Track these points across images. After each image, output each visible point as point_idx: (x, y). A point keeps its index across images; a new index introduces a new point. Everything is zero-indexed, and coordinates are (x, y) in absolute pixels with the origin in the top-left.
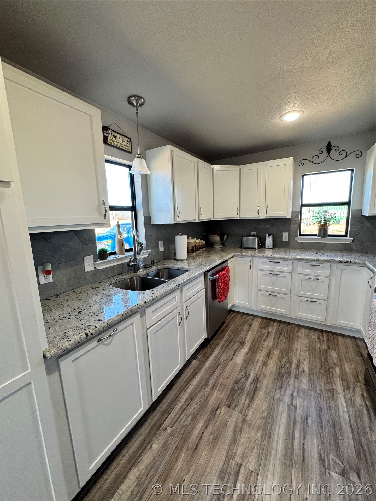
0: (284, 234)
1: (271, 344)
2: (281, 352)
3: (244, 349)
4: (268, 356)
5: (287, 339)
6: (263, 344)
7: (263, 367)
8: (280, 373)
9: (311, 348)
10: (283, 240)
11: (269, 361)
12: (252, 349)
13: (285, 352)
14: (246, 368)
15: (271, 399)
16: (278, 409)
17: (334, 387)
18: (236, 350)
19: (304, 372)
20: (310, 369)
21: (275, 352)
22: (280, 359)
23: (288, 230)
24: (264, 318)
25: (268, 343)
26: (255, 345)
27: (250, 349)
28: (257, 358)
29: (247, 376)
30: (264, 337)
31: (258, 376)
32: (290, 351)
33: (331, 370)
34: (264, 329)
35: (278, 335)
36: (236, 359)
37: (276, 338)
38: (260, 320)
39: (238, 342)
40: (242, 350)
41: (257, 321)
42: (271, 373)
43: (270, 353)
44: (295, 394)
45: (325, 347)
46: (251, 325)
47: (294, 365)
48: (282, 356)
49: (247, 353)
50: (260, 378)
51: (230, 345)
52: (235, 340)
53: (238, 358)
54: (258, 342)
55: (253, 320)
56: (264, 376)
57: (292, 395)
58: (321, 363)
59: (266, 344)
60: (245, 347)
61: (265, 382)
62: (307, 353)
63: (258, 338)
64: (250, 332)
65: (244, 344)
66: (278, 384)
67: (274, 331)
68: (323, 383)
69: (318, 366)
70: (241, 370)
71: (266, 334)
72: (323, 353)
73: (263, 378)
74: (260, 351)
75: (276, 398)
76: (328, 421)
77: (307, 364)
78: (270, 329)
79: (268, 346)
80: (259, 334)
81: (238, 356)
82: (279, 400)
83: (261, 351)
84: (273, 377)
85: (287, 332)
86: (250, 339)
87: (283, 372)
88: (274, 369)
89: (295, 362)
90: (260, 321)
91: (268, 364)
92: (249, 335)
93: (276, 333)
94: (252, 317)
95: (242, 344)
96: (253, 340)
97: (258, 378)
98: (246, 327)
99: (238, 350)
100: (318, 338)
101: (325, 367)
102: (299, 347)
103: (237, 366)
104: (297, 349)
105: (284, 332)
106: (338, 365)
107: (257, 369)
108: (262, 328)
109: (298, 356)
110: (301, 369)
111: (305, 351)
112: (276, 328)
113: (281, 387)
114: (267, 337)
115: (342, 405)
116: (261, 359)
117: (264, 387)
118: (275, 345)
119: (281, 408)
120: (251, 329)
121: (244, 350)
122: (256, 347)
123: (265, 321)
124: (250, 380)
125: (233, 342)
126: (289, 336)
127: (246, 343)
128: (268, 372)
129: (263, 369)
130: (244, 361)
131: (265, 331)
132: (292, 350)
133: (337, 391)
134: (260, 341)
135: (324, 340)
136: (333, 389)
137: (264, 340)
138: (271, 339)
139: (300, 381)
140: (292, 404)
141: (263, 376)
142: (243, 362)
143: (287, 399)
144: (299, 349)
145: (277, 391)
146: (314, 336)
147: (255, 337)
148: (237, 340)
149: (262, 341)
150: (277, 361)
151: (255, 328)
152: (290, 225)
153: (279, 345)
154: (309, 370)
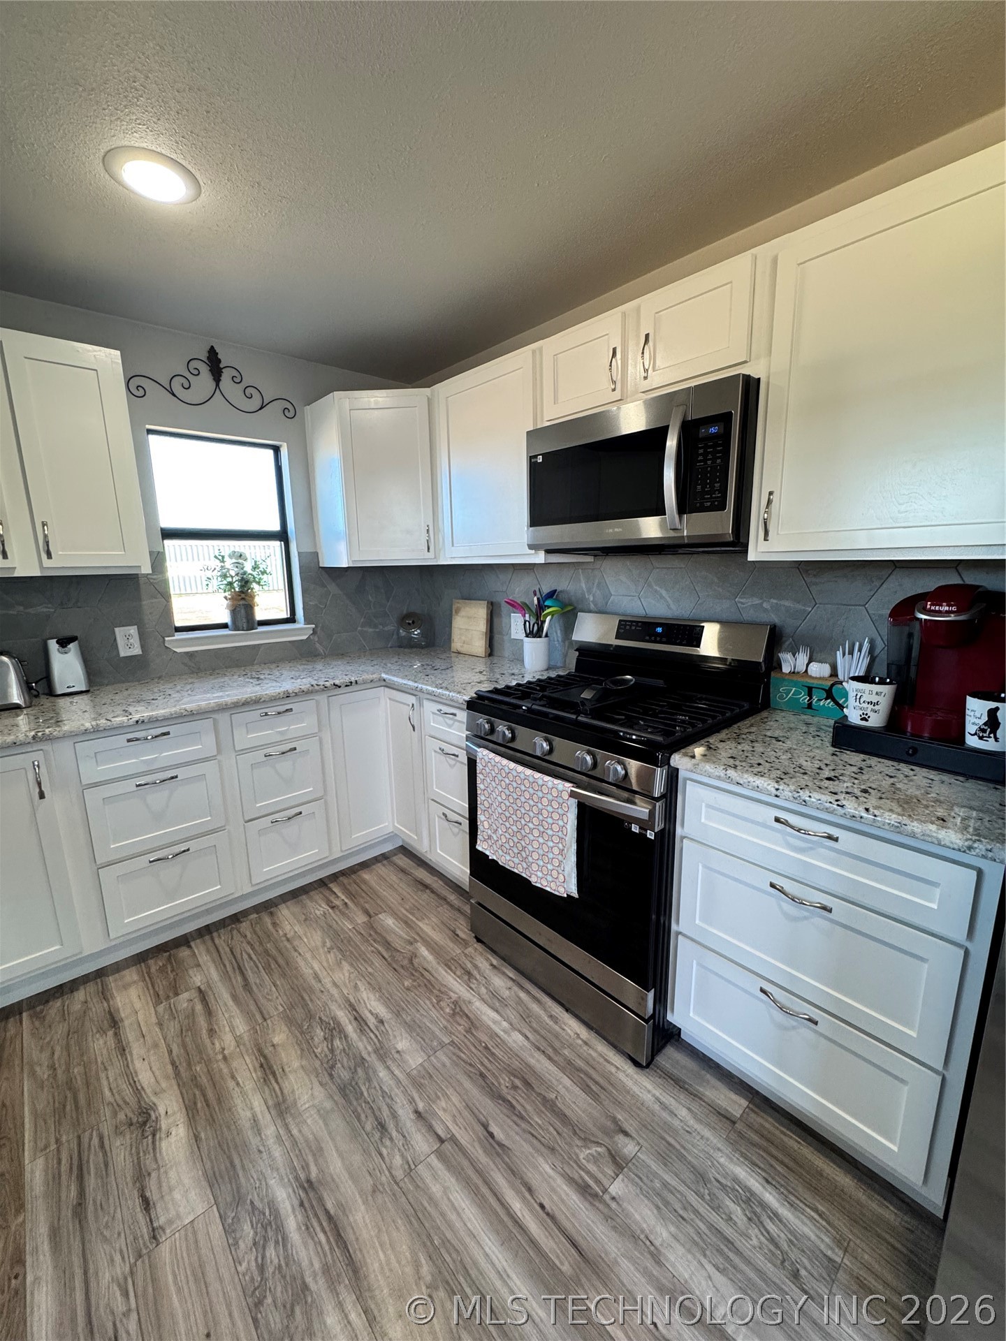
0: (119, 632)
1: (241, 1027)
2: (290, 1021)
3: (168, 1134)
4: (268, 1070)
5: (268, 968)
6: (217, 1046)
7: (286, 1126)
8: (343, 1090)
9: (342, 945)
10: (122, 654)
11: (286, 1086)
12: (199, 1105)
13: (299, 1014)
14: (239, 1198)
15: (394, 1195)
16: (431, 1199)
17: (454, 996)
18: (141, 1176)
19: (382, 1022)
20: (387, 1000)
21: (276, 1040)
22: (306, 1046)
23: (133, 618)
24: (141, 959)
25: (232, 1029)
26: (194, 1078)
27: (191, 1111)
28: (244, 1115)
29: (270, 1225)
30: (202, 1022)
31: (302, 1176)
32: (307, 998)
33: (416, 961)
34: (177, 994)
35: (239, 979)
36: (173, 1213)
37: (240, 991)
38: (131, 975)
39: (118, 1131)
40: (164, 1144)
41: (126, 987)
42: (324, 1115)
43: (265, 1057)
44: (421, 1106)
45: (361, 919)
46: (114, 1022)
47: (350, 1029)
48: (302, 1033)
49: (197, 1138)
50: (314, 1172)
51: (92, 1182)
52: (95, 1141)
53: (177, 1195)
54: (197, 1059)
55: (105, 995)
56: (318, 1152)
57: (417, 1112)
58: (389, 964)
59: (228, 1040)
60: (164, 1124)
61: (336, 1166)
62: (346, 966)
63: (184, 1046)
64: (136, 1050)
65: (153, 1117)
66: (368, 1127)
67: (214, 975)
68: (433, 1009)
69: (390, 975)
70: (230, 1231)
71: (199, 1007)
72: (370, 935)
73: (321, 1161)
74: (231, 1084)
75: (399, 1174)
76: (515, 1087)
77: (371, 996)
78: (197, 979)
79: (238, 1041)
80: (173, 1028)
81: (171, 1190)
82: (410, 1171)
83: (233, 1077)
84: (337, 1123)
85: (253, 949)
86: (157, 1073)
87: (345, 1075)
88: (319, 1093)
89: (343, 1016)
90: (135, 977)
91: (290, 1099)
92: (138, 1064)
93: (225, 976)
94: (91, 987)
95: (145, 1123)
96: (170, 1067)
97: (309, 1181)
98: (100, 1045)
99: (148, 1162)
100: (333, 908)
101: (402, 967)
102: (316, 966)
103: (201, 1237)
104: (316, 976)
105: (245, 956)
106: (416, 941)
107: (277, 1152)
108: (168, 998)
109: (334, 991)
110: (372, 1021)
111: (339, 964)
112: (214, 961)
113: (382, 1127)
114: (209, 1012)
115: (495, 1022)
116: (257, 1103)
117: (348, 1189)
118: (258, 1017)
119: (436, 1189)
120: (130, 1035)
121: (173, 1139)
122: (204, 1080)
123: (155, 965)
124: (292, 1223)
125: (94, 1161)
126: (269, 955)
127: (154, 1107)
128: (312, 1125)
129: (295, 1132)
130: (212, 1181)
131: (184, 1000)
132: (311, 990)
133: (464, 1001)
134: (200, 1050)
135: (346, 904)
136: (455, 1003)
137: (212, 1032)
138: (228, 1010)
139: (396, 1056)
140: (442, 1141)
141: (314, 1155)
142: (211, 1187)
143: (421, 1143)
144: (322, 974)
145: (384, 1151)
146: (317, 907)
147: (170, 1052)
148: (106, 1129)
149: (207, 1041)
150: (304, 1063)
151: (141, 1017)
152: (139, 599)
153: (269, 1008)
154: (388, 1007)
